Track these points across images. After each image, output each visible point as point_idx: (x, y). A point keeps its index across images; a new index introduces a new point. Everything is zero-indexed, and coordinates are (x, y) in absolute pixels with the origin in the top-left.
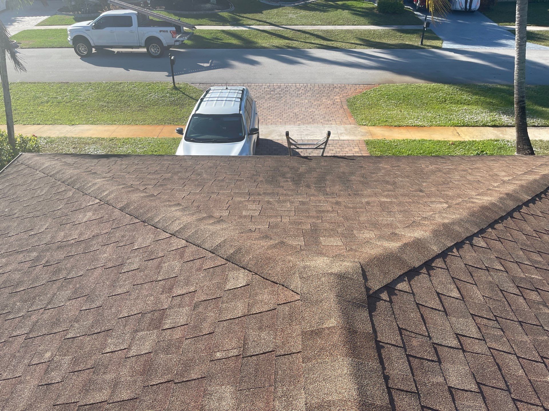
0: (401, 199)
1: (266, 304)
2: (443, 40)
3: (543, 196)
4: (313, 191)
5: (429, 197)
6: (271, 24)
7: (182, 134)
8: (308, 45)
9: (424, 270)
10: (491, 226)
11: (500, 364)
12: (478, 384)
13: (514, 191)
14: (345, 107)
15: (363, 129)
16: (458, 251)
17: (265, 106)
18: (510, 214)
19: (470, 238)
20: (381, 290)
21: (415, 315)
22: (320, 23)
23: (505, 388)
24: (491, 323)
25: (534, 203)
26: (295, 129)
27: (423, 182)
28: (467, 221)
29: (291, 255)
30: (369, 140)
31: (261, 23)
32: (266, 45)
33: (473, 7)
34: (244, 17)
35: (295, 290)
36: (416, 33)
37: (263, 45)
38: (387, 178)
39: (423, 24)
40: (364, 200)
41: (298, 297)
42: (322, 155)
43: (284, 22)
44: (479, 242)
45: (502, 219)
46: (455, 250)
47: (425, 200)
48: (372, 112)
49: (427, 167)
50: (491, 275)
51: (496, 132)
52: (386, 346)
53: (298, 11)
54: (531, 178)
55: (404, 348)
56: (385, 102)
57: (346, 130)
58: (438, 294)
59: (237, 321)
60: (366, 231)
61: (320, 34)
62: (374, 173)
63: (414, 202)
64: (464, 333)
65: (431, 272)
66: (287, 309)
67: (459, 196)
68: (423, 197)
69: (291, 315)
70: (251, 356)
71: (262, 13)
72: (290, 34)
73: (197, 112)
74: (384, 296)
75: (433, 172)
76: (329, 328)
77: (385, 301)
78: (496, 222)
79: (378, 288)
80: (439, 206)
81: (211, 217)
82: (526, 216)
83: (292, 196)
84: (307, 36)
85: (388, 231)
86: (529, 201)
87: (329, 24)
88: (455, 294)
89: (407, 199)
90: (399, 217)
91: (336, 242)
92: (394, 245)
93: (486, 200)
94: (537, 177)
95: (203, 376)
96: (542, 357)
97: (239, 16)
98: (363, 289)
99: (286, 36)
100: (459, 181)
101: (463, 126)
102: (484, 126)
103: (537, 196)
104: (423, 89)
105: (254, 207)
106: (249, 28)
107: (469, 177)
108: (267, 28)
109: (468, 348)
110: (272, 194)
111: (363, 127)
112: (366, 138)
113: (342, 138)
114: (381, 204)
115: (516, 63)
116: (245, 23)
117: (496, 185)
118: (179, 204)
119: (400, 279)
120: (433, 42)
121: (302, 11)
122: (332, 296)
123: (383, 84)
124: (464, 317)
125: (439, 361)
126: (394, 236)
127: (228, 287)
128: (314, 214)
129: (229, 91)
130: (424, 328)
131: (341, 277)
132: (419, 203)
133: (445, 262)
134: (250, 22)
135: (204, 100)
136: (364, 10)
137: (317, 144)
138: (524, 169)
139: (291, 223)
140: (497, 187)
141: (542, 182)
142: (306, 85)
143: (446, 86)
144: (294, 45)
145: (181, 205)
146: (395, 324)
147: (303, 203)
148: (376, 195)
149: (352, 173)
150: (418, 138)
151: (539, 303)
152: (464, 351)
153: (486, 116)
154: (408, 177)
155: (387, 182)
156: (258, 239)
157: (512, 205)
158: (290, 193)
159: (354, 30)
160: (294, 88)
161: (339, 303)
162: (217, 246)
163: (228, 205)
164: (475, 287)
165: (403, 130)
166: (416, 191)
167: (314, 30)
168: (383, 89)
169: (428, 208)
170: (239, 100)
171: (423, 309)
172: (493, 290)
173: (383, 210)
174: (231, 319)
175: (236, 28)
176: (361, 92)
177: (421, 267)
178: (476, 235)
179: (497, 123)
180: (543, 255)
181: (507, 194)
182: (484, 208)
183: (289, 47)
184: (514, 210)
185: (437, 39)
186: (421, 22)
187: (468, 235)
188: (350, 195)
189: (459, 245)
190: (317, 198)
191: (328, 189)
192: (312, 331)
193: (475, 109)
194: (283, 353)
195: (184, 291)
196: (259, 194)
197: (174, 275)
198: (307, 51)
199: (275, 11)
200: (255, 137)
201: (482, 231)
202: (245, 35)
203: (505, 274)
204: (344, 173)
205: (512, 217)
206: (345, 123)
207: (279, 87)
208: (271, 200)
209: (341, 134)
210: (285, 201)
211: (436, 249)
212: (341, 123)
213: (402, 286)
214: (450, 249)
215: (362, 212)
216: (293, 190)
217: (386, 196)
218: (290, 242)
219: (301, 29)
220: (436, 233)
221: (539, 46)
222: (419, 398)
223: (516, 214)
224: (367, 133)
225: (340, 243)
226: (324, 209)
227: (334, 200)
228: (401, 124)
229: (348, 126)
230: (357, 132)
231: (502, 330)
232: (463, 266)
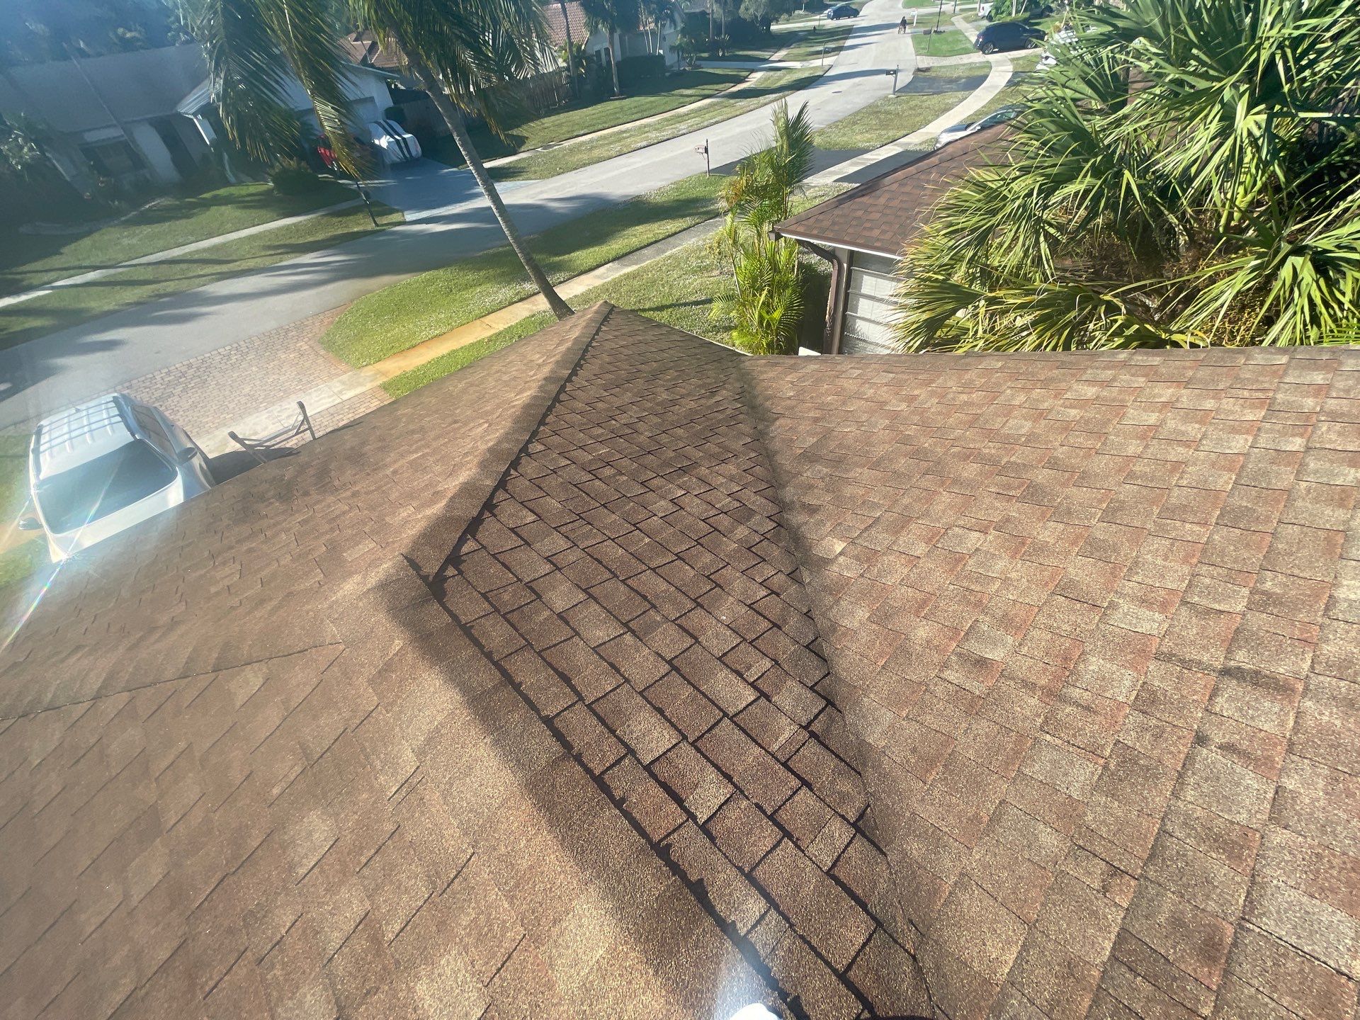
0: (435, 444)
1: (305, 684)
2: (402, 211)
3: (582, 362)
4: (315, 496)
5: (466, 424)
6: (95, 268)
7: (41, 526)
8: (197, 281)
9: (487, 514)
10: (542, 422)
11: (599, 557)
12: (585, 591)
13: (552, 371)
14: (322, 352)
15: (369, 371)
16: (516, 470)
17: (186, 406)
18: (556, 400)
19: (524, 450)
20: (443, 568)
21: (495, 569)
22: (192, 238)
23: (611, 576)
24: (576, 524)
25: (577, 375)
26: (264, 417)
27: (456, 409)
28: (515, 431)
29: (307, 602)
30: (384, 383)
31: (72, 272)
32: (112, 307)
33: (414, 153)
34: (25, 273)
35: (333, 641)
36: (361, 211)
37: (106, 308)
38: (411, 427)
39: (359, 196)
40: (389, 471)
41: (342, 647)
42: (314, 438)
43: (120, 256)
44: (536, 447)
45: (550, 409)
46: (512, 472)
47: (463, 430)
48: (366, 343)
49: (456, 387)
50: (560, 476)
51: (527, 306)
52: (474, 623)
53: (137, 230)
54: (563, 348)
55: (497, 610)
56: (376, 323)
57: (343, 383)
58: (512, 530)
59: (278, 733)
60: (401, 510)
61: (205, 256)
62: (393, 428)
63: (450, 441)
64: (554, 551)
65: (495, 511)
66: (336, 669)
67: (498, 406)
68: (459, 428)
69: (345, 674)
70: (321, 757)
71: (61, 254)
72: (148, 274)
73: (42, 477)
74: (451, 571)
75: (464, 391)
76: (396, 654)
77: (453, 576)
78: (545, 416)
79: (437, 568)
80: (480, 429)
81: (153, 630)
82: (573, 393)
83: (285, 520)
84: (184, 266)
85: (427, 494)
86: (571, 375)
87: (211, 236)
88: (531, 517)
89: (442, 441)
90: (438, 468)
91: (368, 545)
92: (438, 508)
93: (526, 397)
94: (569, 344)
95: (269, 831)
96: (634, 525)
97: (11, 274)
98: (419, 582)
99: (142, 278)
100: (494, 388)
101: (489, 314)
102: (511, 303)
103: (576, 365)
104: (415, 286)
105: (227, 570)
106: (53, 288)
107: (505, 378)
108: (92, 276)
109: (564, 563)
110: (253, 535)
111: (366, 369)
112: (379, 382)
113: (345, 397)
114: (411, 463)
115: (497, 215)
116: (35, 282)
117: (532, 373)
118: (78, 648)
119: (462, 541)
120: (390, 217)
121: (144, 227)
122: (382, 617)
123: (358, 298)
124: (548, 535)
125: (539, 597)
126: (437, 495)
127: (239, 704)
128: (327, 527)
129: (84, 413)
130: (511, 575)
131: (383, 586)
132: (456, 439)
133: (506, 491)
134: (46, 277)
135: (42, 449)
136: (257, 198)
137: (294, 428)
138: (556, 341)
139: (293, 560)
140: (534, 375)
141: (576, 347)
142: (235, 345)
143: (441, 272)
144: (169, 290)
145: (84, 646)
146: (475, 593)
147: (305, 522)
148: (402, 456)
149: (364, 443)
150: (445, 352)
151: (614, 476)
152: (560, 570)
153: (506, 292)
154: (436, 412)
155: (413, 432)
156: (249, 613)
157: (554, 388)
158: (281, 518)
159: (260, 233)
160: (218, 358)
161: (394, 617)
162: (187, 663)
163: (179, 594)
164: (548, 499)
165: (422, 350)
166: (450, 424)
167: (190, 253)
168: (362, 306)
169: (468, 440)
170: (119, 419)
171: (501, 557)
172: (567, 490)
173: (417, 471)
174: (267, 738)
175: (23, 298)
176: (332, 322)
177: (481, 513)
178: (529, 441)
179: (523, 295)
180: (603, 425)
181: (545, 379)
182: (527, 407)
183: (160, 296)
184: (559, 393)
185: (392, 211)
186: (355, 194)
187: (521, 446)
188: (369, 474)
189: (515, 464)
190: (323, 504)
191: (336, 483)
192: (379, 672)
193: (488, 287)
194: (358, 722)
195: (172, 758)
196: (231, 548)
197: (139, 750)
198: (204, 292)
199: (87, 242)
200: (197, 461)
201: (534, 434)
202: (54, 304)
203: (573, 466)
204: (352, 448)
205: (560, 402)
206: (339, 375)
207: (190, 366)
208: (254, 545)
209: (340, 392)
210: (277, 534)
211: (490, 483)
212: (331, 377)
213: (469, 546)
214: (507, 473)
215: (390, 488)
216: (283, 513)
217: (416, 451)
218: (302, 587)
219: (163, 258)
220: (484, 465)
221: (518, 183)
222: (532, 648)
223: (563, 397)
224: (376, 374)
225: (372, 545)
226: (337, 512)
227: (348, 493)
228: (414, 342)
229: (345, 377)
230: (361, 380)
231: (589, 523)
232: (528, 483)
